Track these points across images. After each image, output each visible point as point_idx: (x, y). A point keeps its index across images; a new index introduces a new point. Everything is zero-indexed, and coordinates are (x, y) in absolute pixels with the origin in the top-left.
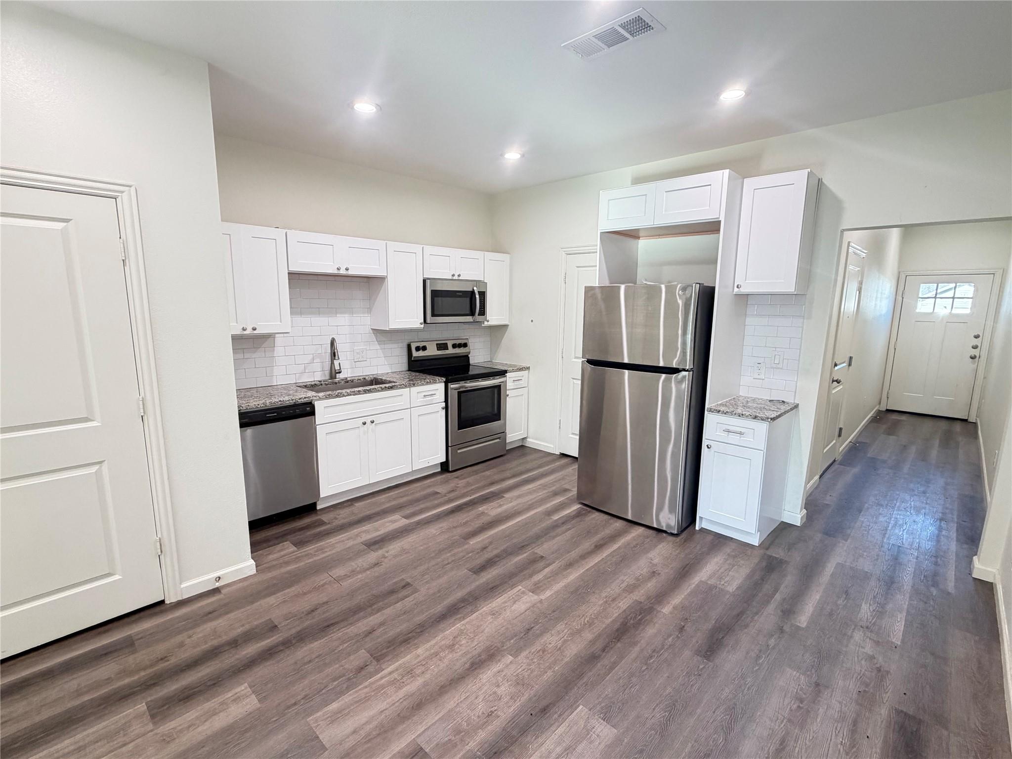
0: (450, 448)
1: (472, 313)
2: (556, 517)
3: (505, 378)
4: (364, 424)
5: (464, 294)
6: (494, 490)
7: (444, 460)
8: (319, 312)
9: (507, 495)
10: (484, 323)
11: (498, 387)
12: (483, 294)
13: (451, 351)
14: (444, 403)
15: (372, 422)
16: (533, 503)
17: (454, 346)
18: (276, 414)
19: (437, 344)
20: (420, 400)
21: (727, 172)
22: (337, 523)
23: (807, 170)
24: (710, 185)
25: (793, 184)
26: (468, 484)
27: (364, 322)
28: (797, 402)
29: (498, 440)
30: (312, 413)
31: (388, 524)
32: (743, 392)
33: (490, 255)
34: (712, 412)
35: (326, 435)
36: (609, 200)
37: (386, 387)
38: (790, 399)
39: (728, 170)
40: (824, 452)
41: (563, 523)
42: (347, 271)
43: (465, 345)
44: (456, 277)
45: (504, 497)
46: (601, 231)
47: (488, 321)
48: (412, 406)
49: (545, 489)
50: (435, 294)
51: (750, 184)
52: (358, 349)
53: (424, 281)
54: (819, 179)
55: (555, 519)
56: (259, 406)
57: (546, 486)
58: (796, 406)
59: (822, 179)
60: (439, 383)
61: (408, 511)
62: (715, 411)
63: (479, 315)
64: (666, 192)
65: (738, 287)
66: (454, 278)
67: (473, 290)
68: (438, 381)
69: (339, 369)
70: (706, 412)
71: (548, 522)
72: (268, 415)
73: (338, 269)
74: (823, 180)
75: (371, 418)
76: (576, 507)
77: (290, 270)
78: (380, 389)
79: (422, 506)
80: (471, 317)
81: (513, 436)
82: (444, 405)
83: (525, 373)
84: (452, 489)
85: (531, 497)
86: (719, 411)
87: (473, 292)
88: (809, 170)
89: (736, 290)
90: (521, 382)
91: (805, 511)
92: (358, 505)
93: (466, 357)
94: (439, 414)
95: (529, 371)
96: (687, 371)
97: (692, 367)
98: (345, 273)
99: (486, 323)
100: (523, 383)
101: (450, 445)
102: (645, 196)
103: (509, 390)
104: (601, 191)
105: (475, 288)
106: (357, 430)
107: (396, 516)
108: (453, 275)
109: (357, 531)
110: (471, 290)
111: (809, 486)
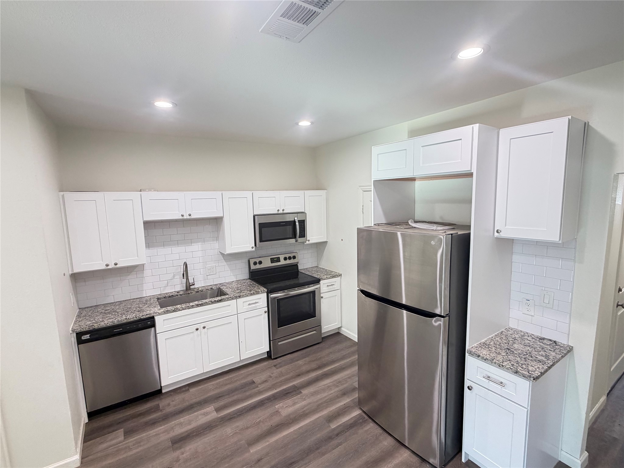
0: (271, 342)
1: (294, 236)
2: (333, 426)
3: (319, 285)
4: (197, 329)
5: (287, 223)
6: (297, 384)
7: (268, 350)
8: (178, 243)
9: (305, 392)
10: (306, 243)
11: (313, 292)
12: (302, 223)
13: (282, 262)
14: (267, 308)
15: (204, 328)
16: (322, 403)
17: (285, 259)
18: (122, 329)
19: (271, 259)
20: (246, 307)
21: (476, 126)
22: (169, 410)
23: (568, 117)
24: (461, 139)
25: (552, 132)
26: (281, 375)
27: (213, 247)
28: (571, 344)
29: (315, 332)
30: (153, 325)
31: (200, 417)
32: (513, 324)
33: (308, 193)
34: (472, 355)
35: (166, 340)
36: (378, 154)
37: (215, 301)
38: (562, 340)
39: (478, 124)
40: (612, 369)
41: (337, 435)
42: (190, 216)
43: (294, 257)
44: (281, 212)
45: (301, 392)
46: (374, 180)
47: (309, 241)
48: (238, 313)
49: (337, 386)
50: (262, 226)
51: (505, 133)
52: (209, 267)
53: (254, 217)
54: (585, 123)
55: (333, 428)
56: (108, 324)
57: (340, 382)
58: (570, 350)
59: (588, 123)
60: (261, 293)
61: (221, 403)
62: (475, 355)
63: (299, 238)
64: (422, 147)
65: (497, 232)
66: (279, 212)
67: (295, 219)
68: (260, 292)
69: (193, 282)
70: (467, 354)
71: (324, 433)
72: (115, 331)
73: (183, 216)
74: (590, 124)
75: (203, 325)
76: (357, 412)
77: (144, 220)
78: (210, 303)
79: (235, 397)
80: (294, 239)
81: (327, 327)
82: (266, 309)
83: (337, 279)
84: (265, 380)
85: (324, 395)
86: (479, 356)
87: (294, 221)
88: (570, 117)
89: (496, 234)
90: (333, 286)
91: (586, 454)
92: (193, 390)
93: (296, 266)
94: (263, 316)
95: (341, 278)
96: (443, 317)
97: (448, 313)
98: (189, 218)
99: (307, 242)
100: (336, 286)
101: (271, 340)
102: (405, 151)
103: (322, 293)
104: (372, 147)
105: (296, 218)
106: (192, 335)
107: (210, 408)
108: (278, 211)
109: (174, 423)
110: (293, 220)
111: (591, 414)
